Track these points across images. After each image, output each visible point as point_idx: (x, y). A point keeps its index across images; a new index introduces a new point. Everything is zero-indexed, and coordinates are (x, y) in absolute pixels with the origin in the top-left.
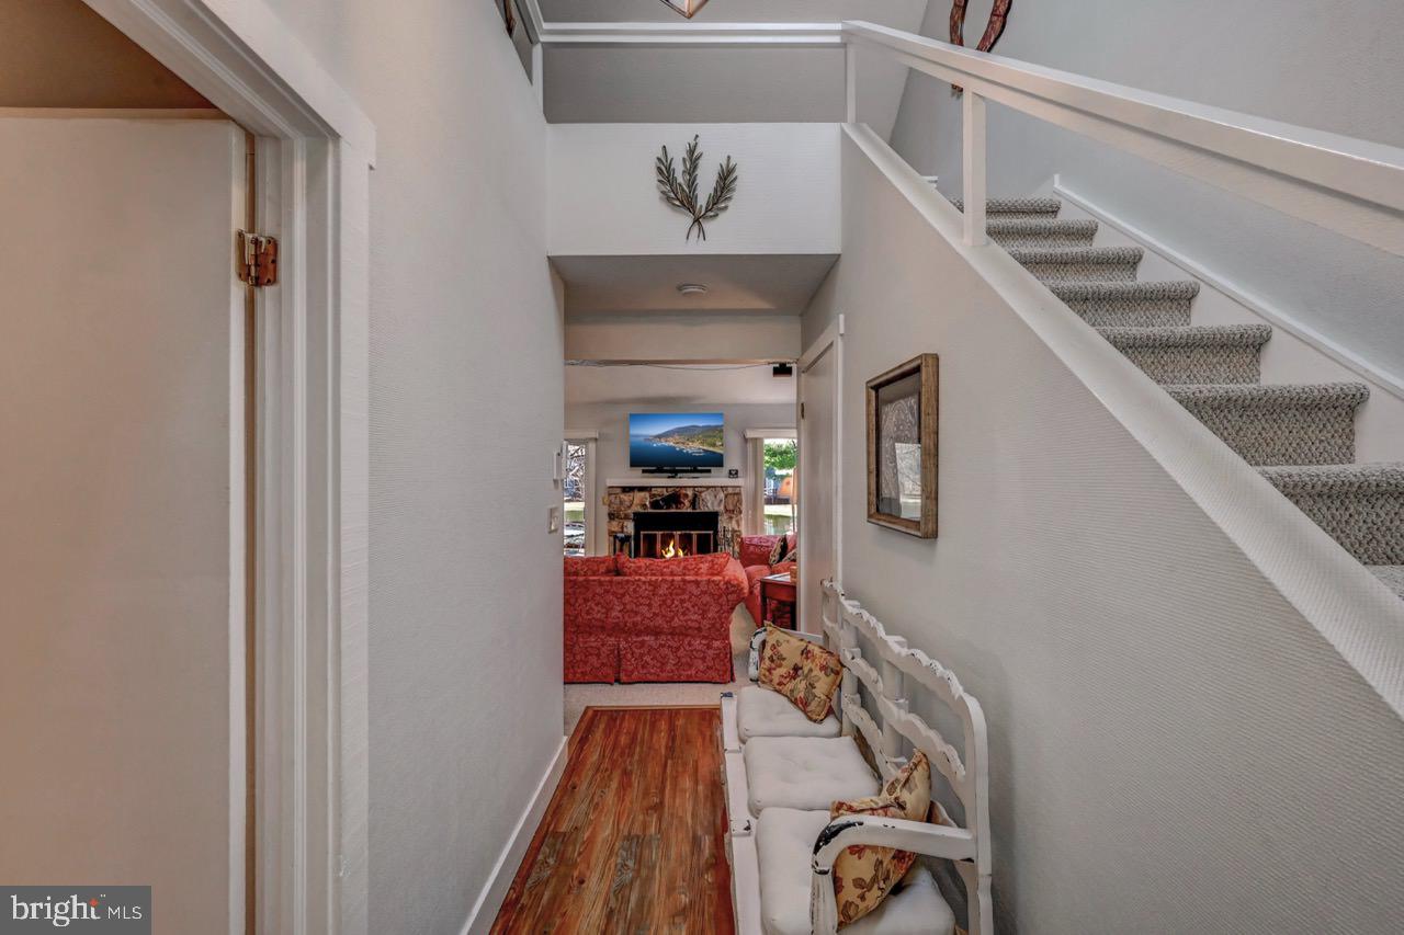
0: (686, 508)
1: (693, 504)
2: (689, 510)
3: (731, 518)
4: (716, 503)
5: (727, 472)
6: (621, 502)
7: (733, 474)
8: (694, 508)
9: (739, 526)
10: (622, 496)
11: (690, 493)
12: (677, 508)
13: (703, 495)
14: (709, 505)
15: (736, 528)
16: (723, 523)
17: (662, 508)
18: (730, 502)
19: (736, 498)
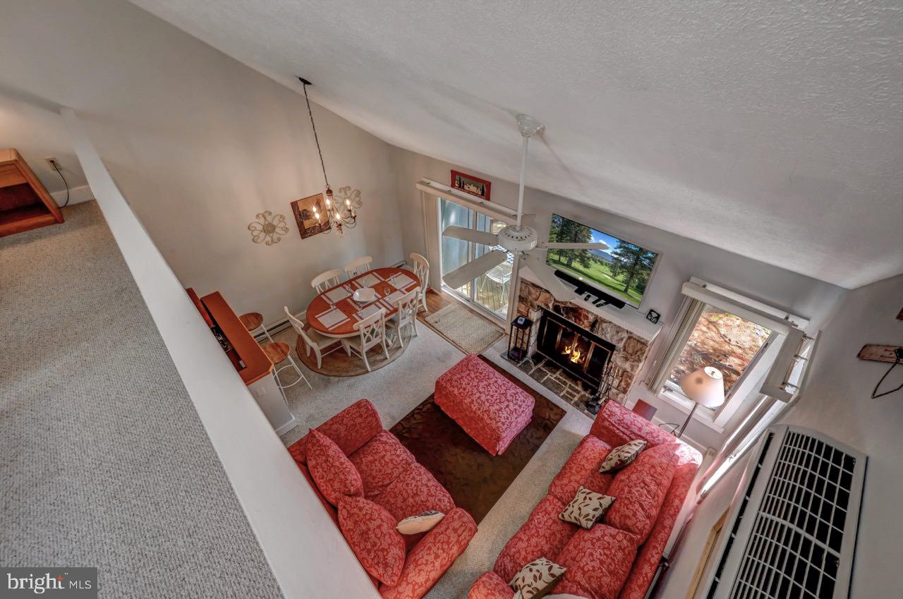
0: (585, 326)
1: (593, 325)
2: (587, 329)
3: (627, 359)
4: (616, 338)
5: (646, 310)
6: (530, 293)
7: (653, 317)
8: (592, 330)
9: (632, 370)
10: (531, 288)
11: (591, 318)
12: (576, 322)
13: (604, 325)
14: (608, 336)
15: (629, 370)
16: (617, 359)
17: (562, 315)
18: (632, 344)
19: (639, 346)
